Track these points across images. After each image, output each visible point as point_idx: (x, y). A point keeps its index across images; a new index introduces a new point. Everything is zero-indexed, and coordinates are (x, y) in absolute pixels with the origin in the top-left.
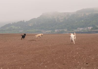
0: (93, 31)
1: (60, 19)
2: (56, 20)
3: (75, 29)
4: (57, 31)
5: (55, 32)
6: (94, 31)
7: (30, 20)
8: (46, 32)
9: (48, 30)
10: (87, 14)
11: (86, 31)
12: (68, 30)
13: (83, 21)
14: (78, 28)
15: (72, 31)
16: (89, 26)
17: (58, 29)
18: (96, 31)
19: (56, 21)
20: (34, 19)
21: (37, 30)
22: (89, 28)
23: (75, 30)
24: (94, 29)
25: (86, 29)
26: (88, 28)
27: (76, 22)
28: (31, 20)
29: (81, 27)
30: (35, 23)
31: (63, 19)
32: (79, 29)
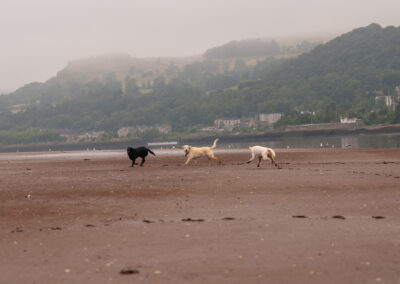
0: (287, 130)
1: (140, 86)
2: (124, 87)
3: (205, 125)
4: (129, 135)
5: (116, 136)
6: (296, 129)
7: (18, 91)
8: (81, 137)
9: (88, 131)
10: (252, 62)
11: (252, 133)
12: (173, 127)
13: (235, 88)
14: (218, 122)
15: (194, 131)
16: (267, 111)
17: (130, 125)
18: (302, 129)
19: (124, 91)
20: (35, 84)
21: (42, 131)
22: (263, 117)
23: (204, 129)
24: (291, 123)
25: (251, 123)
26: (258, 118)
27: (208, 93)
28: (22, 88)
29: (228, 116)
30: (38, 102)
31: (152, 83)
32: (222, 126)
